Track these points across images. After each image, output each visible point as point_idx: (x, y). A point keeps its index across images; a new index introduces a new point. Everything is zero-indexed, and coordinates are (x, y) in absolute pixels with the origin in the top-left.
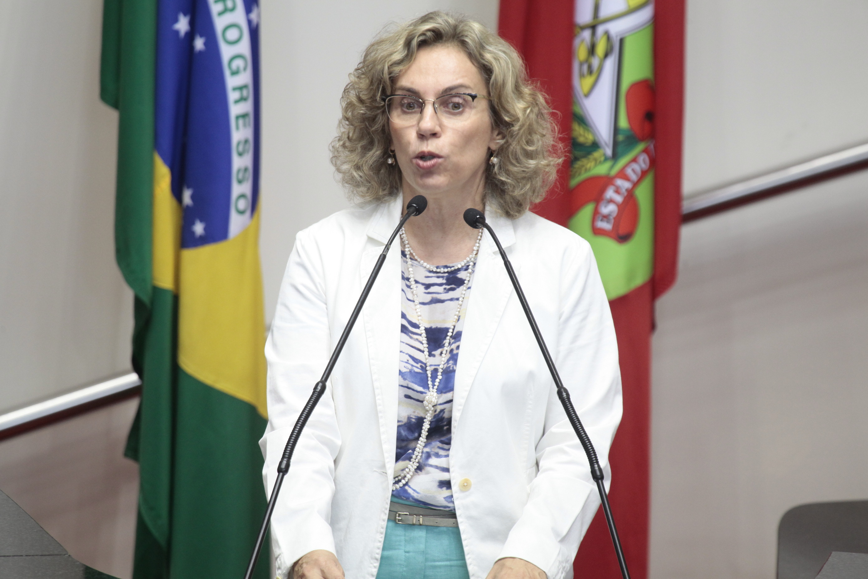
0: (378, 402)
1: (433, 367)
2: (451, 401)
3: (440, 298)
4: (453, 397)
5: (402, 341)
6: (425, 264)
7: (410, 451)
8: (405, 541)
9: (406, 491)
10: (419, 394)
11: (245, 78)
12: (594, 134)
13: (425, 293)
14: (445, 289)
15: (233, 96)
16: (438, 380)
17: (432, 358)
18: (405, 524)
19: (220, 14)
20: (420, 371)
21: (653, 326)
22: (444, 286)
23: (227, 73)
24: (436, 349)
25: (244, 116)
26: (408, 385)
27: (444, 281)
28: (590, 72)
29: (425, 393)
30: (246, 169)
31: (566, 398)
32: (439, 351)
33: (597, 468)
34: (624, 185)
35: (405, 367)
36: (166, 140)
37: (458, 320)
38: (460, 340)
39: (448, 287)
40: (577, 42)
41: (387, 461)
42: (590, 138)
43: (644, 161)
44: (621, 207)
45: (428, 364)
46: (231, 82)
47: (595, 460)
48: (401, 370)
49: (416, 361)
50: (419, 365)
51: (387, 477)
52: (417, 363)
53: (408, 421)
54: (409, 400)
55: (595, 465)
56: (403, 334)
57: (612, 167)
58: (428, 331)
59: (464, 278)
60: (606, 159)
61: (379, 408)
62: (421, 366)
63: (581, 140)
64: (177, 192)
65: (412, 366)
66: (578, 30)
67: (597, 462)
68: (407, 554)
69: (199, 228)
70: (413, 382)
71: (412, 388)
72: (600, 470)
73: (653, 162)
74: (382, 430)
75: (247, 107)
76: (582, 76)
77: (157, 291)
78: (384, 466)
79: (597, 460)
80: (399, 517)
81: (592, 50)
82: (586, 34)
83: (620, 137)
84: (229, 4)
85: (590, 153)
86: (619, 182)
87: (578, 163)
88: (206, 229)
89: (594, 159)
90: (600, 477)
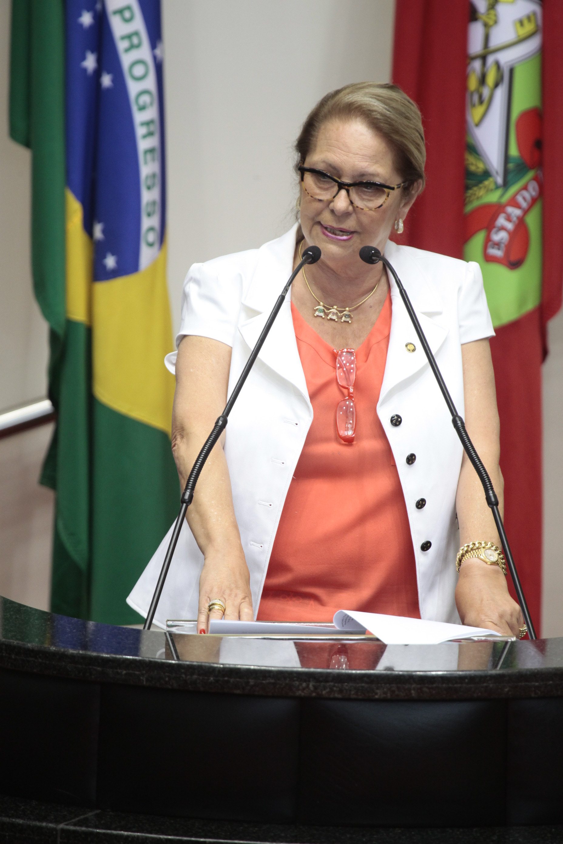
11: (151, 113)
12: (484, 163)
15: (140, 131)
19: (127, 50)
21: (545, 353)
23: (134, 109)
25: (151, 151)
28: (481, 102)
30: (154, 203)
31: (460, 426)
33: (491, 495)
34: (515, 212)
36: (77, 176)
40: (468, 72)
42: (481, 166)
43: (534, 188)
44: (512, 235)
46: (139, 117)
47: (490, 487)
55: (489, 491)
57: (502, 196)
60: (497, 187)
63: (473, 168)
64: (88, 227)
66: (469, 60)
67: (492, 489)
69: (110, 262)
72: (495, 496)
73: (542, 189)
75: (154, 141)
77: (70, 324)
81: (483, 80)
82: (477, 65)
83: (511, 166)
84: (135, 40)
85: (481, 182)
86: (510, 209)
87: (470, 192)
88: (118, 262)
89: (485, 187)
90: (494, 503)
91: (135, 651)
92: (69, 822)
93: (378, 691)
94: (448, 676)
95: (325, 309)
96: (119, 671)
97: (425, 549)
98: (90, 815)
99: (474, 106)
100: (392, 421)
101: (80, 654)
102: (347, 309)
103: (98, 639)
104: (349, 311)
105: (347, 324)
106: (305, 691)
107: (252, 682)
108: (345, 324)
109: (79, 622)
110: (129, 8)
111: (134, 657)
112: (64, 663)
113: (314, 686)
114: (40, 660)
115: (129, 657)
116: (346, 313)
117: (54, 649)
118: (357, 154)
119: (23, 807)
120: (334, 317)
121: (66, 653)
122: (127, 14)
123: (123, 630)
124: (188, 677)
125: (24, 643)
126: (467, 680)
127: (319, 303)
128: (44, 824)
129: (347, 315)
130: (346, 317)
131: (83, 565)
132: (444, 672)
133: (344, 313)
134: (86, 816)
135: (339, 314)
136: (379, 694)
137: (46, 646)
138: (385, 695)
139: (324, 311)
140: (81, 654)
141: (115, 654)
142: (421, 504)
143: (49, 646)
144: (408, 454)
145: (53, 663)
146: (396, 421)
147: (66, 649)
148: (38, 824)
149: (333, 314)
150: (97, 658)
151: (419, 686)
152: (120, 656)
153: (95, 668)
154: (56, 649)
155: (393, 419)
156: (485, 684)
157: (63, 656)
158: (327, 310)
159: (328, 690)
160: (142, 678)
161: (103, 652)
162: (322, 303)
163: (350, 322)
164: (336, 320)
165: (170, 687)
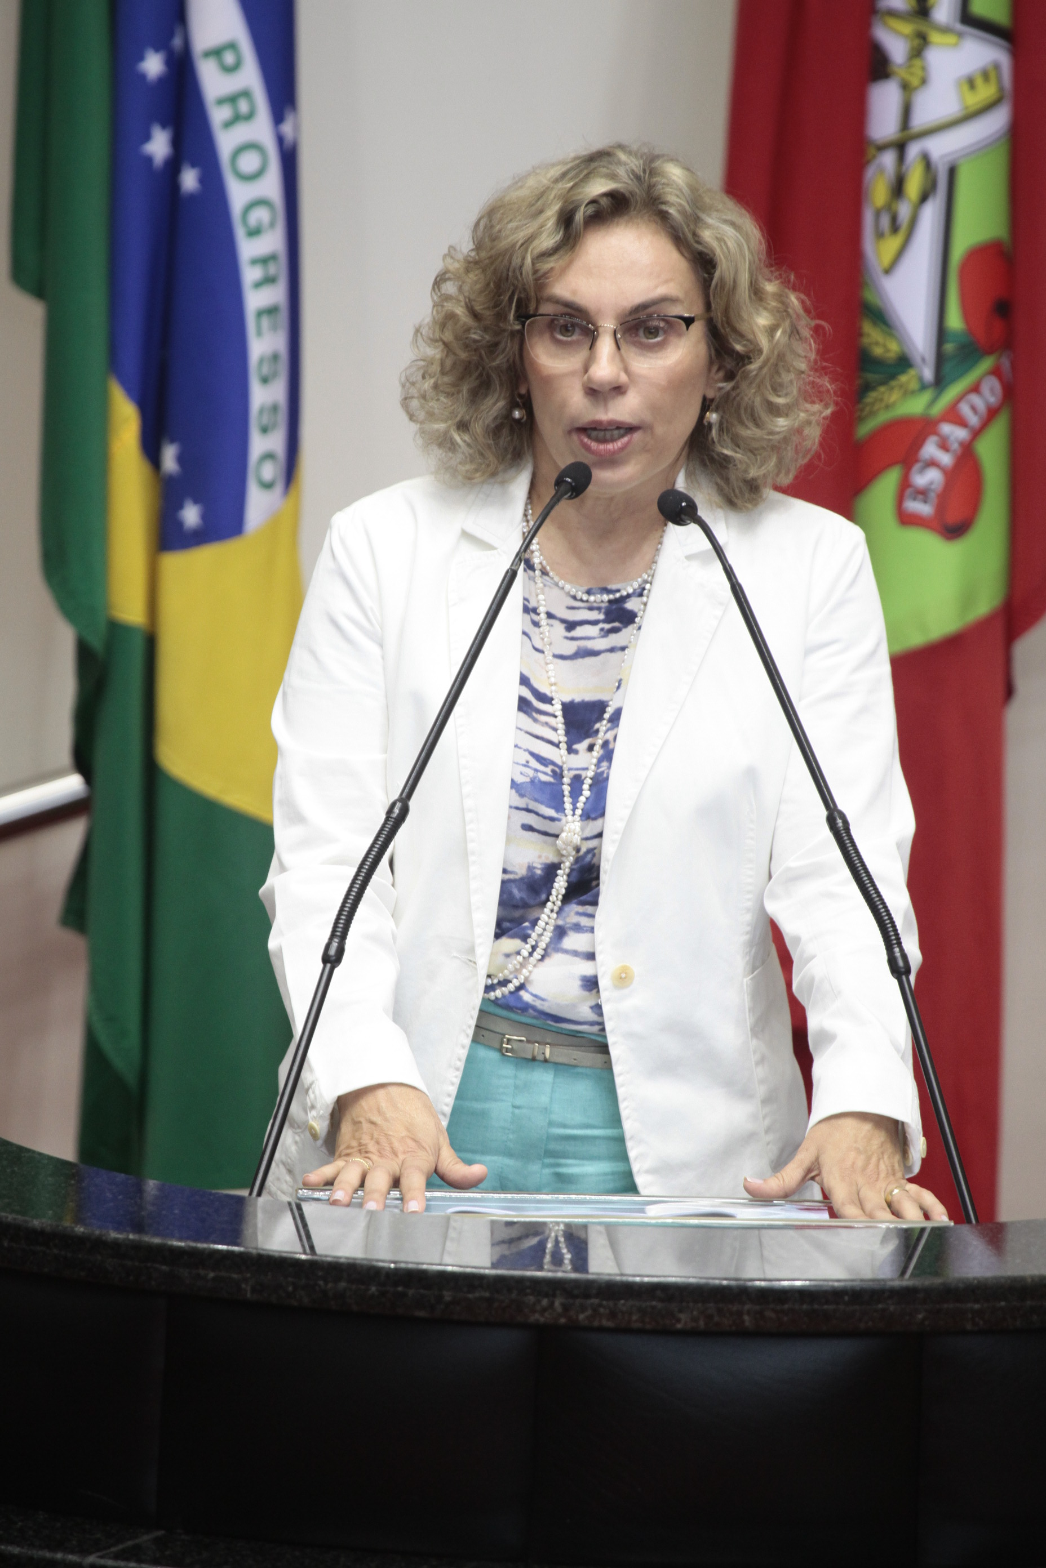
0: (470, 834)
1: (573, 773)
2: (600, 835)
3: (592, 648)
4: (603, 827)
5: (519, 726)
6: (568, 587)
7: (527, 924)
8: (514, 1086)
9: (520, 998)
10: (547, 822)
11: (273, 242)
12: (900, 342)
13: (567, 638)
14: (602, 630)
15: (250, 275)
16: (582, 799)
17: (572, 756)
18: (517, 1058)
19: (228, 124)
20: (551, 780)
21: (1009, 691)
22: (601, 625)
23: (240, 232)
24: (580, 740)
25: (271, 311)
26: (527, 805)
27: (602, 617)
28: (895, 228)
29: (559, 820)
30: (275, 408)
31: (842, 828)
32: (586, 743)
33: (898, 954)
34: (957, 434)
35: (521, 773)
36: (132, 355)
37: (618, 688)
38: (617, 726)
39: (607, 626)
40: (870, 172)
41: (478, 941)
42: (894, 347)
43: (992, 391)
44: (951, 475)
45: (565, 767)
46: (248, 249)
47: (894, 939)
48: (516, 779)
49: (543, 761)
50: (548, 770)
51: (476, 969)
52: (546, 766)
53: (530, 874)
54: (530, 833)
55: (894, 948)
56: (522, 715)
57: (932, 403)
58: (569, 709)
59: (636, 610)
60: (923, 387)
61: (471, 846)
62: (553, 771)
63: (878, 351)
64: (151, 449)
65: (536, 770)
66: (872, 151)
68: (517, 1111)
69: (191, 515)
70: (536, 800)
71: (536, 810)
73: (1009, 393)
74: (474, 885)
75: (276, 295)
76: (880, 235)
77: (116, 629)
78: (472, 950)
79: (898, 939)
80: (507, 1044)
81: (898, 189)
82: (888, 159)
83: (949, 347)
84: (243, 106)
85: (893, 376)
86: (946, 428)
87: (872, 396)
88: (204, 517)
89: (901, 386)
90: (903, 970)
91: (234, 1235)
92: (105, 1552)
93: (682, 1316)
94: (812, 1289)
96: (202, 1272)
98: (145, 1539)
101: (129, 1240)
103: (164, 1212)
106: (546, 1314)
107: (448, 1296)
109: (130, 1182)
110: (232, 46)
111: (231, 1248)
112: (99, 1257)
113: (563, 1305)
114: (56, 1251)
115: (220, 1247)
117: (82, 1229)
119: (20, 1524)
121: (104, 1238)
122: (229, 58)
123: (212, 1197)
124: (330, 1285)
125: (26, 1218)
126: (846, 1298)
128: (59, 1556)
131: (131, 1078)
132: (804, 1282)
134: (137, 1541)
136: (684, 1320)
137: (67, 1223)
138: (694, 1324)
140: (132, 1241)
141: (196, 1240)
143: (73, 1225)
145: (80, 1256)
147: (104, 1232)
148: (48, 1555)
150: (161, 1249)
151: (757, 1308)
152: (205, 1246)
153: (157, 1266)
154: (86, 1231)
156: (880, 1306)
157: (98, 1244)
159: (589, 1312)
160: (243, 1286)
161: (172, 1236)
165: (295, 1304)
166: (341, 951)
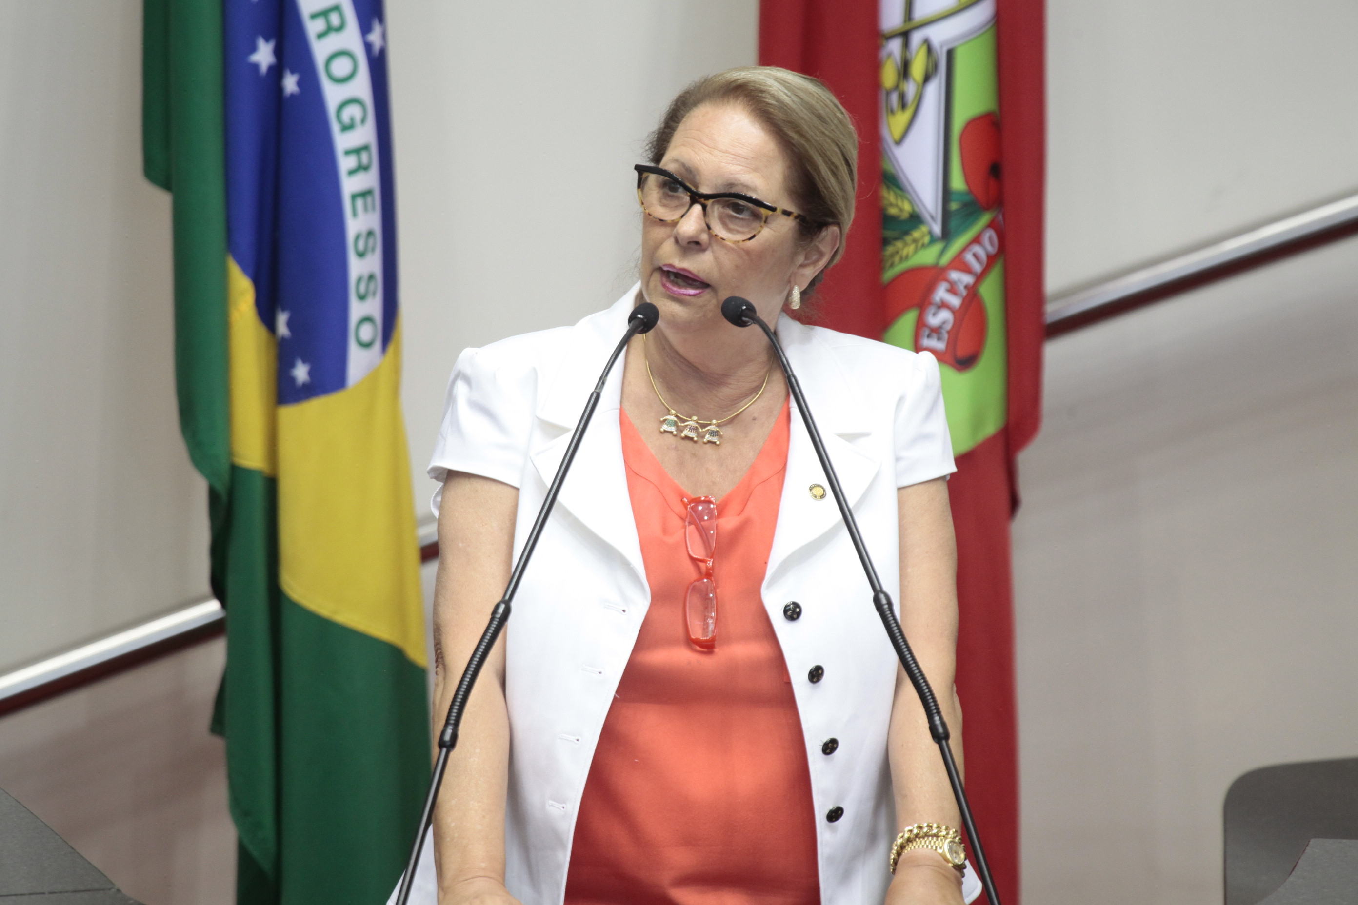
11: (365, 134)
12: (911, 202)
15: (345, 163)
19: (321, 36)
21: (1014, 503)
23: (335, 127)
25: (365, 194)
28: (903, 106)
30: (370, 278)
31: (887, 608)
34: (963, 279)
36: (246, 237)
40: (882, 56)
42: (907, 207)
43: (991, 241)
44: (959, 314)
46: (342, 141)
55: (935, 717)
57: (942, 252)
60: (933, 240)
63: (893, 211)
64: (267, 316)
66: (883, 38)
69: (301, 372)
73: (1002, 242)
75: (370, 180)
76: (891, 109)
77: (236, 472)
81: (905, 70)
82: (895, 46)
83: (954, 206)
84: (335, 19)
85: (907, 233)
86: (954, 275)
87: (890, 249)
88: (312, 374)
89: (913, 241)
90: (943, 736)
95: (678, 421)
97: (834, 819)
99: (892, 112)
100: (786, 611)
102: (714, 423)
104: (718, 425)
105: (713, 445)
108: (708, 445)
116: (713, 429)
118: (726, 152)
120: (692, 434)
127: (669, 410)
129: (713, 431)
130: (711, 435)
131: (267, 865)
133: (709, 428)
135: (701, 430)
139: (675, 424)
142: (830, 747)
144: (811, 665)
146: (793, 613)
149: (690, 429)
155: (788, 608)
158: (681, 423)
162: (673, 412)
163: (718, 443)
164: (695, 439)
166: (454, 737)
